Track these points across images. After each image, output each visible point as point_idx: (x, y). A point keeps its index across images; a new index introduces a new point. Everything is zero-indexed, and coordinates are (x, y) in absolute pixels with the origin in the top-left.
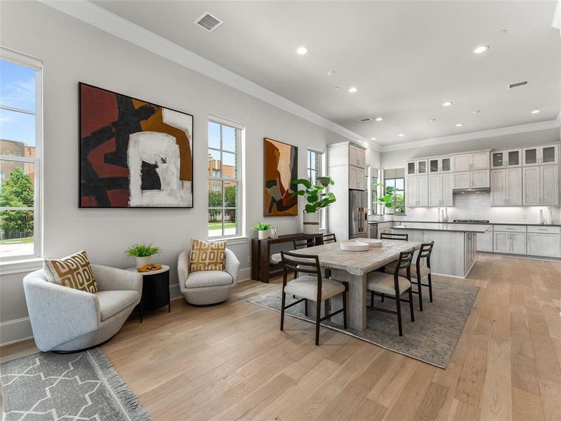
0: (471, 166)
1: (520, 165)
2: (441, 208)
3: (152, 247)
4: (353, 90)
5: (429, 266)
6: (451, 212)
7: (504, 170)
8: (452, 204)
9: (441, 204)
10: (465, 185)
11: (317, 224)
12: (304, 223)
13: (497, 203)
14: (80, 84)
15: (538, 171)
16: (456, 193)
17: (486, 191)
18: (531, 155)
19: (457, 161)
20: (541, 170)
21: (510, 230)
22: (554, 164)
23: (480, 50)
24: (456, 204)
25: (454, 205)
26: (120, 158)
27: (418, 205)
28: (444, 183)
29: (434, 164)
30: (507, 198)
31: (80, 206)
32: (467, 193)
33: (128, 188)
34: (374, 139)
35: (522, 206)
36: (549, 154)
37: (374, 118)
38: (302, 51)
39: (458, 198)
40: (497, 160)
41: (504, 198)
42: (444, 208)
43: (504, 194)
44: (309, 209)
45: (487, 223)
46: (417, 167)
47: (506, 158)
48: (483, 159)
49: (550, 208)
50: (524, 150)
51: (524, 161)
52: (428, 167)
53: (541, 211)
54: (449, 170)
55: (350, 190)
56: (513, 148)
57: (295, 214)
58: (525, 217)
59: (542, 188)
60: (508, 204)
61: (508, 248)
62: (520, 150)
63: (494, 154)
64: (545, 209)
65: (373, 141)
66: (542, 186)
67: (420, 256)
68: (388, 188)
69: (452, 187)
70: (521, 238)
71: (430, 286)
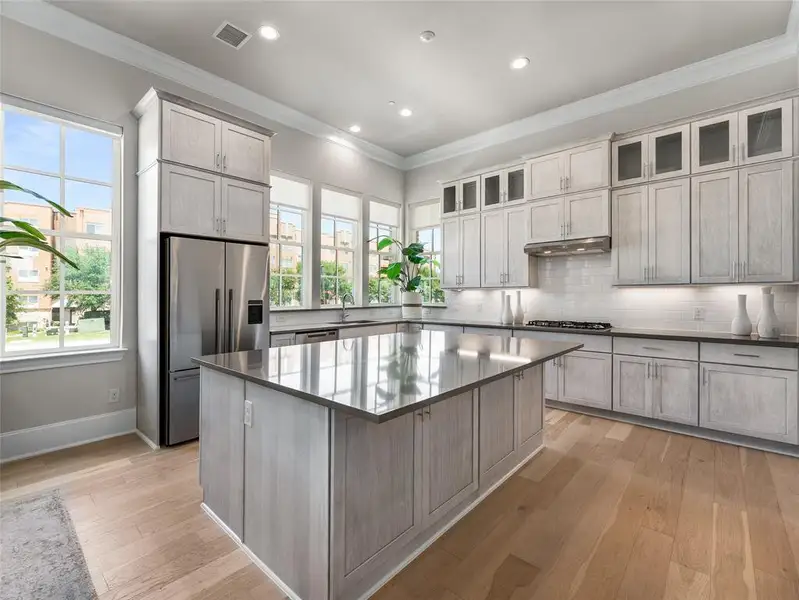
0: (566, 183)
1: (685, 170)
2: (508, 292)
6: (529, 302)
7: (644, 188)
8: (527, 282)
9: (507, 281)
10: (554, 234)
13: (626, 277)
15: (733, 181)
16: (536, 255)
17: (604, 246)
18: (714, 141)
19: (537, 173)
20: (743, 179)
21: (656, 354)
22: (781, 160)
25: (535, 283)
28: (509, 230)
29: (492, 185)
30: (652, 263)
35: (691, 284)
36: (765, 129)
40: (627, 160)
42: (512, 292)
46: (459, 196)
47: (649, 156)
48: (593, 163)
49: (767, 291)
50: (697, 126)
52: (481, 193)
53: (743, 299)
54: (521, 195)
55: (163, 234)
56: (666, 124)
58: (699, 316)
59: (744, 231)
60: (653, 281)
61: (648, 402)
62: (685, 129)
63: (620, 149)
64: (755, 294)
66: (744, 223)
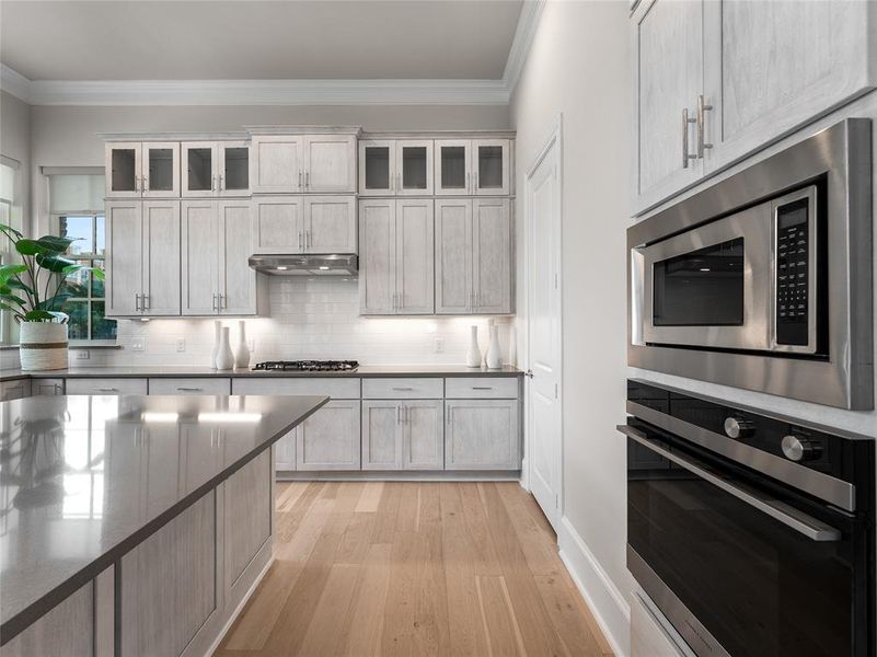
0: (305, 179)
1: (429, 190)
2: (226, 322)
6: (258, 335)
7: (391, 203)
8: (254, 308)
9: (222, 307)
13: (374, 306)
15: (468, 210)
19: (266, 158)
20: (476, 210)
21: (406, 395)
22: (502, 197)
28: (230, 232)
30: (400, 290)
35: (434, 314)
41: (393, 291)
42: (233, 323)
43: (392, 277)
46: (142, 168)
47: (396, 166)
48: (339, 159)
49: (492, 323)
50: (439, 145)
52: (181, 169)
53: (475, 329)
54: (245, 184)
56: (412, 135)
58: (440, 348)
59: (476, 261)
60: (402, 310)
61: (398, 456)
62: (429, 146)
63: (367, 150)
64: (483, 325)
66: (476, 255)
69: (253, 246)
70: (431, 415)
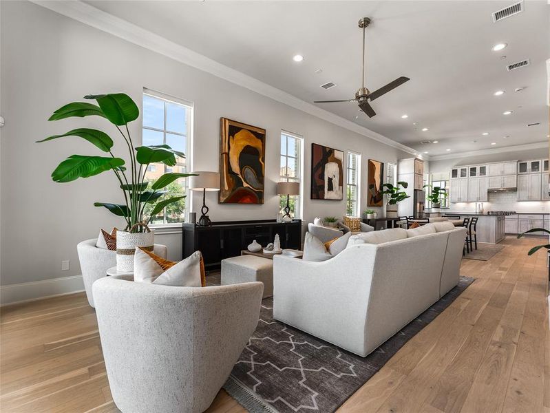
0: (503, 172)
1: (540, 171)
2: (478, 203)
3: (336, 218)
4: (425, 130)
5: (475, 230)
6: (486, 206)
7: (528, 175)
8: (486, 199)
9: (478, 200)
10: (498, 186)
11: (396, 211)
12: (387, 211)
13: (522, 198)
14: (313, 144)
16: (490, 192)
17: (514, 190)
19: (491, 168)
21: (532, 218)
23: (507, 113)
24: (491, 200)
25: (488, 201)
26: (322, 176)
27: (460, 201)
28: (480, 184)
29: (473, 171)
30: (530, 195)
31: (312, 198)
32: (499, 192)
33: (324, 190)
34: (426, 153)
35: (541, 200)
37: (432, 141)
38: (405, 117)
39: (491, 195)
40: (523, 167)
41: (528, 195)
42: (480, 203)
43: (527, 192)
44: (392, 202)
45: (514, 213)
46: (459, 173)
47: (529, 166)
48: (512, 167)
50: (543, 161)
51: (543, 168)
52: (468, 172)
54: (485, 174)
55: (415, 190)
56: (535, 159)
57: (381, 206)
58: (543, 209)
60: (530, 199)
62: (540, 161)
63: (520, 164)
65: (426, 154)
67: (471, 224)
68: (435, 188)
69: (487, 187)
71: (476, 241)
